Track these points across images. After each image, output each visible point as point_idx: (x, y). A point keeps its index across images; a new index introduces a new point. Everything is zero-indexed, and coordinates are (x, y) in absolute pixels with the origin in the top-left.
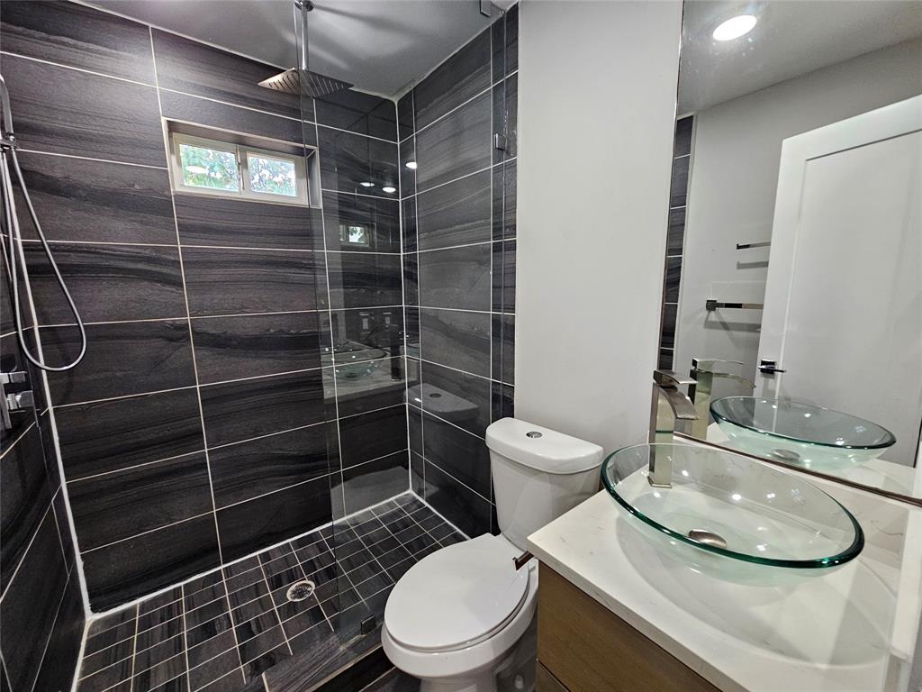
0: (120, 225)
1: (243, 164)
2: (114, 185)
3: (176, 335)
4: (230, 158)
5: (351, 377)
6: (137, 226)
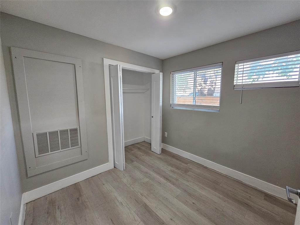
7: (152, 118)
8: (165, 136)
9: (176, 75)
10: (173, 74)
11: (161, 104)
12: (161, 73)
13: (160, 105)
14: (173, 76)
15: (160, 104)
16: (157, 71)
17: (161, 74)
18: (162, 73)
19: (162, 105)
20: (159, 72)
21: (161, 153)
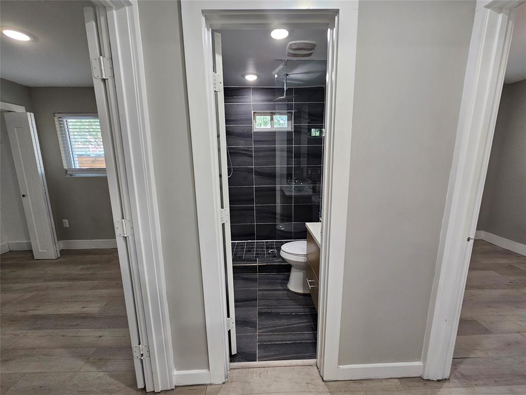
0: (241, 142)
1: (272, 119)
2: (241, 131)
3: (250, 171)
4: (269, 117)
5: (300, 191)
6: (245, 141)
7: (24, 199)
8: (65, 226)
9: (69, 120)
10: (60, 118)
11: (41, 169)
12: (28, 114)
13: (40, 172)
14: (61, 121)
15: (39, 169)
16: (20, 109)
17: (31, 117)
18: (32, 114)
19: (43, 171)
20: (25, 111)
21: (59, 256)
